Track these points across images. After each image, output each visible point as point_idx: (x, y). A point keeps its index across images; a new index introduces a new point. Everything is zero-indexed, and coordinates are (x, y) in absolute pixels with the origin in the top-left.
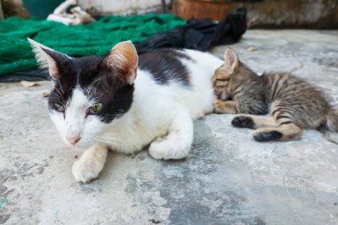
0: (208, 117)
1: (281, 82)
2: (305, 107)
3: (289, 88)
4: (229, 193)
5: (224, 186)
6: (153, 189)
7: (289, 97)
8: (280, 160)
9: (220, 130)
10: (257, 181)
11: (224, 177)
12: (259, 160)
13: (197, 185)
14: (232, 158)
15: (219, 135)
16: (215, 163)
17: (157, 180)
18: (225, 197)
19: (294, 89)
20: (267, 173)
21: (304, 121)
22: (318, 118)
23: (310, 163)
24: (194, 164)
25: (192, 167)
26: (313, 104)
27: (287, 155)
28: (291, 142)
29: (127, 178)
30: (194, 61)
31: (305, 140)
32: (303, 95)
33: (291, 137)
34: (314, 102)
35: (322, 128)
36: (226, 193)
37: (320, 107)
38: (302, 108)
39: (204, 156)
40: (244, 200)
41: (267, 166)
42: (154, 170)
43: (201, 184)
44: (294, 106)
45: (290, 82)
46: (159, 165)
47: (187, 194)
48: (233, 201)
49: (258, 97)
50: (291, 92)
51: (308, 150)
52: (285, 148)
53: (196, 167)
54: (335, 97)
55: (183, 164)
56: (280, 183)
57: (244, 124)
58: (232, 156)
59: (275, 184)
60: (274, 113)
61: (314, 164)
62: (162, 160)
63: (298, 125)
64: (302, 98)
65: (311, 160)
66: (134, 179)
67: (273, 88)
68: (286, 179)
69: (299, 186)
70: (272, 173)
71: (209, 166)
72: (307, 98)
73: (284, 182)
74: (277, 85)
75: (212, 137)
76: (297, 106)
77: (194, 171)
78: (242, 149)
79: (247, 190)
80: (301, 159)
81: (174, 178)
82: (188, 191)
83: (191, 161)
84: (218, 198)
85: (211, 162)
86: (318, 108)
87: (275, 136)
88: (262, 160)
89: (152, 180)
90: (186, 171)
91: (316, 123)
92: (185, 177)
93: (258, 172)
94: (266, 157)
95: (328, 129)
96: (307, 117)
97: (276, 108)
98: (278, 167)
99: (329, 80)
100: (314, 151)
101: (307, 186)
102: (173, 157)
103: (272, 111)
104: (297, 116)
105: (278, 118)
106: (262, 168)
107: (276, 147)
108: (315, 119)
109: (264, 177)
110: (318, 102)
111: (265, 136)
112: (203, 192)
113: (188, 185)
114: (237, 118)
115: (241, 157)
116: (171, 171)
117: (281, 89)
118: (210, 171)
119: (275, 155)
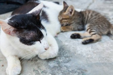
0: (58, 35)
1: (90, 15)
2: (100, 26)
3: (93, 18)
4: (79, 69)
5: (76, 66)
6: (48, 73)
7: (93, 22)
8: (95, 51)
9: (66, 41)
10: (89, 62)
11: (75, 62)
12: (87, 53)
13: (65, 68)
14: (76, 54)
15: (66, 44)
16: (69, 57)
17: (48, 69)
18: (78, 71)
19: (95, 18)
20: (92, 58)
21: (101, 32)
22: (106, 30)
23: (107, 51)
24: (60, 59)
25: (60, 61)
26: (104, 24)
27: (97, 49)
28: (97, 43)
29: (34, 71)
30: (48, 8)
31: (103, 41)
32: (99, 21)
33: (97, 40)
34: (104, 23)
35: (109, 34)
36: (78, 69)
37: (107, 25)
38: (99, 26)
39: (63, 54)
40: (86, 71)
41: (91, 55)
42: (44, 65)
43: (67, 67)
44: (96, 26)
45: (93, 15)
46: (45, 62)
47: (63, 73)
48: (82, 72)
49: (81, 23)
50: (94, 20)
51: (105, 45)
52: (96, 46)
53: (62, 60)
54: (111, 17)
55: (56, 60)
56: (98, 62)
57: (76, 37)
58: (75, 53)
59: (96, 62)
60: (88, 30)
61: (109, 51)
62: (46, 59)
63: (99, 35)
64: (99, 22)
65: (107, 50)
66: (37, 71)
67: (86, 18)
68: (100, 59)
69: (105, 61)
70: (94, 58)
71: (67, 59)
72: (101, 22)
73: (99, 61)
74: (88, 17)
75: (64, 45)
76: (97, 26)
77: (62, 62)
78: (78, 49)
79: (86, 66)
80: (103, 50)
81: (54, 67)
82: (63, 71)
83: (59, 58)
84: (76, 72)
85: (67, 57)
86: (106, 26)
87: (91, 41)
88: (88, 53)
89: (45, 69)
90: (59, 63)
91: (106, 32)
92: (59, 65)
93: (88, 58)
94: (89, 51)
95: (111, 35)
96: (102, 31)
97: (89, 28)
98: (95, 55)
99: (107, 9)
100: (108, 45)
101: (108, 61)
102: (52, 57)
103: (86, 29)
104: (98, 31)
105: (90, 32)
106: (89, 56)
107: (92, 46)
108: (105, 31)
109: (91, 60)
110: (106, 23)
111: (87, 42)
112: (69, 71)
113: (61, 69)
114: (73, 35)
115: (79, 52)
116: (52, 64)
117: (90, 19)
118: (68, 61)
119: (93, 50)
